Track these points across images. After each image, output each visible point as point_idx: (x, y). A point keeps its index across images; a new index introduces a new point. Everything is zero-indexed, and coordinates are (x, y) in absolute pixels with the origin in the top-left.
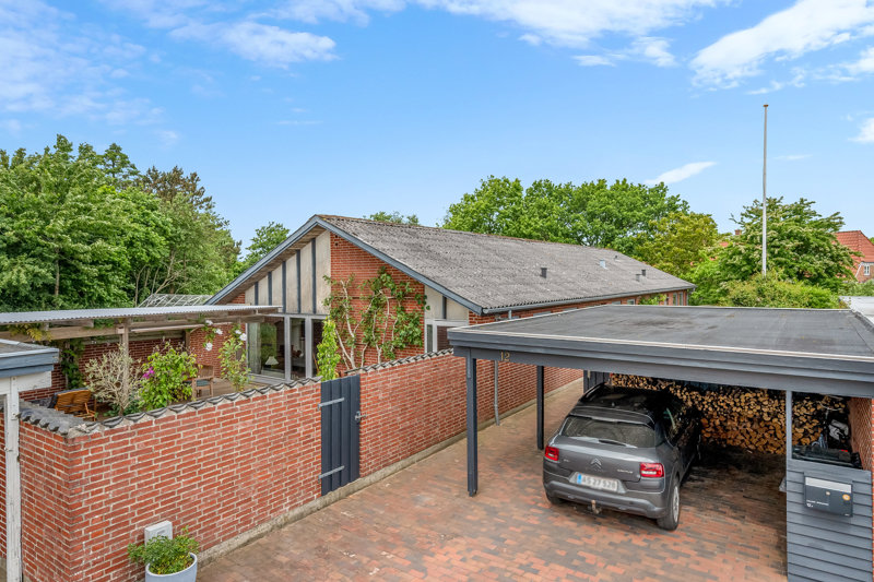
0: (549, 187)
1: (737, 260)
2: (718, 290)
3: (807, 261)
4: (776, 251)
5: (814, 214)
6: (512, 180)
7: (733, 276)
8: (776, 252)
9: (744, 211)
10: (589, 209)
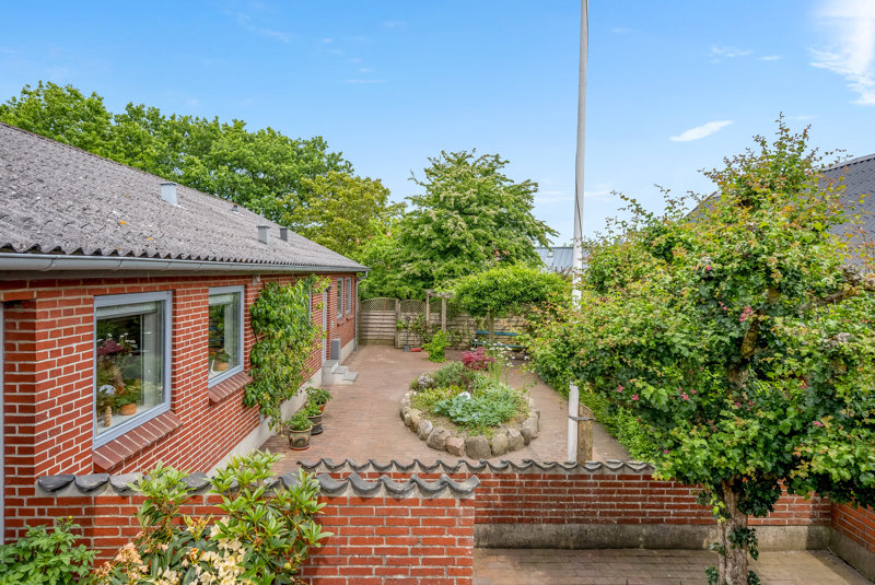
0: (155, 115)
1: (427, 231)
2: (399, 276)
3: (505, 236)
4: (476, 219)
5: (504, 179)
6: (87, 96)
7: (418, 256)
8: (476, 222)
9: (430, 166)
10: (214, 151)
